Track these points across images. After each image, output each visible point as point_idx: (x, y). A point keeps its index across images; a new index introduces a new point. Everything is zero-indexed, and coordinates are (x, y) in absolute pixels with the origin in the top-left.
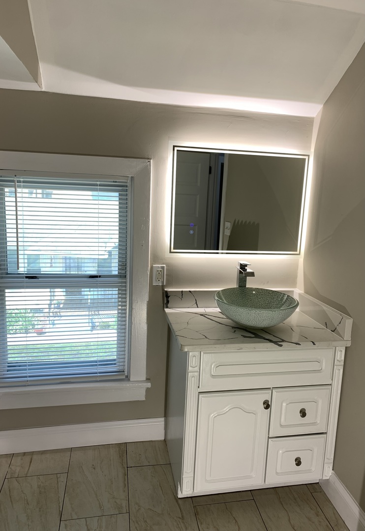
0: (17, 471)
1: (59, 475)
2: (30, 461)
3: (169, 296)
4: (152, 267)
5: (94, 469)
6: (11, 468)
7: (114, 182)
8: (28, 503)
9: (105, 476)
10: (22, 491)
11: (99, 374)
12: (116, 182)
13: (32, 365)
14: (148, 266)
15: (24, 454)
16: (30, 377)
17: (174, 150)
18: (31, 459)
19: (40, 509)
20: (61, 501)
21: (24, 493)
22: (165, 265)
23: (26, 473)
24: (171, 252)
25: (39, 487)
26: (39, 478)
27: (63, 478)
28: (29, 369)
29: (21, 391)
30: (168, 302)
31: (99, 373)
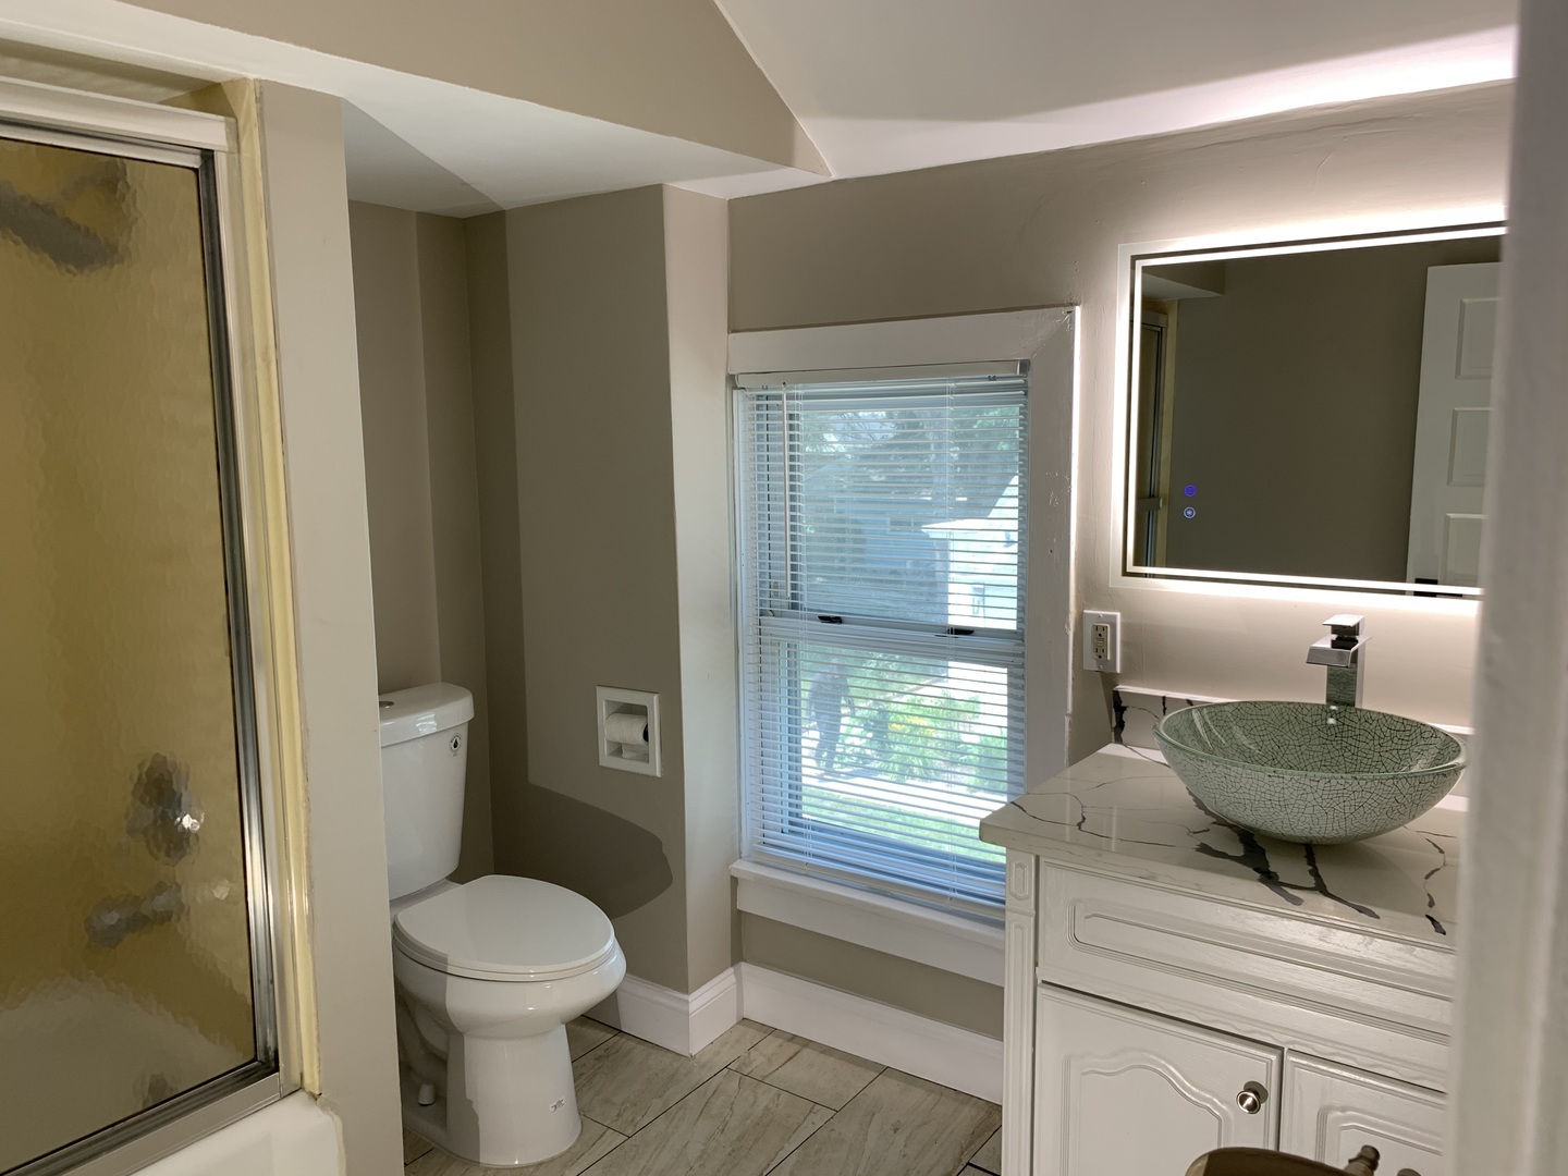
0: (754, 1065)
1: (817, 1107)
2: (791, 1055)
3: (1125, 708)
4: (1081, 618)
5: (895, 1131)
6: (749, 1054)
7: (990, 379)
8: (723, 1130)
9: (904, 1156)
10: (732, 1104)
11: (957, 895)
12: (994, 379)
13: (821, 830)
14: (1067, 612)
15: (793, 1038)
16: (815, 856)
17: (1133, 267)
18: (796, 1054)
19: (733, 1151)
20: (782, 1155)
21: (731, 1109)
22: (1118, 614)
23: (766, 1074)
24: (1125, 573)
25: (767, 1108)
26: (779, 1095)
27: (819, 1118)
28: (814, 837)
29: (786, 883)
30: (1121, 725)
31: (959, 891)
